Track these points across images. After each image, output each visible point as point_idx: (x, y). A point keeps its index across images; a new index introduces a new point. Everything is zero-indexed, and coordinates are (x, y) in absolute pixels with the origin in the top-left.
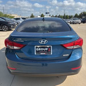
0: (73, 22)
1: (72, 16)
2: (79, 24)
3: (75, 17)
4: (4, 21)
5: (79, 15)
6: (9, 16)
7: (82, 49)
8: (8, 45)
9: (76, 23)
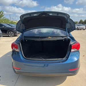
0: (78, 28)
1: (76, 22)
2: (84, 30)
3: (80, 23)
4: (11, 27)
5: (84, 21)
6: (15, 23)
7: (79, 52)
8: (14, 48)
9: (80, 29)
